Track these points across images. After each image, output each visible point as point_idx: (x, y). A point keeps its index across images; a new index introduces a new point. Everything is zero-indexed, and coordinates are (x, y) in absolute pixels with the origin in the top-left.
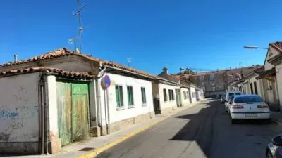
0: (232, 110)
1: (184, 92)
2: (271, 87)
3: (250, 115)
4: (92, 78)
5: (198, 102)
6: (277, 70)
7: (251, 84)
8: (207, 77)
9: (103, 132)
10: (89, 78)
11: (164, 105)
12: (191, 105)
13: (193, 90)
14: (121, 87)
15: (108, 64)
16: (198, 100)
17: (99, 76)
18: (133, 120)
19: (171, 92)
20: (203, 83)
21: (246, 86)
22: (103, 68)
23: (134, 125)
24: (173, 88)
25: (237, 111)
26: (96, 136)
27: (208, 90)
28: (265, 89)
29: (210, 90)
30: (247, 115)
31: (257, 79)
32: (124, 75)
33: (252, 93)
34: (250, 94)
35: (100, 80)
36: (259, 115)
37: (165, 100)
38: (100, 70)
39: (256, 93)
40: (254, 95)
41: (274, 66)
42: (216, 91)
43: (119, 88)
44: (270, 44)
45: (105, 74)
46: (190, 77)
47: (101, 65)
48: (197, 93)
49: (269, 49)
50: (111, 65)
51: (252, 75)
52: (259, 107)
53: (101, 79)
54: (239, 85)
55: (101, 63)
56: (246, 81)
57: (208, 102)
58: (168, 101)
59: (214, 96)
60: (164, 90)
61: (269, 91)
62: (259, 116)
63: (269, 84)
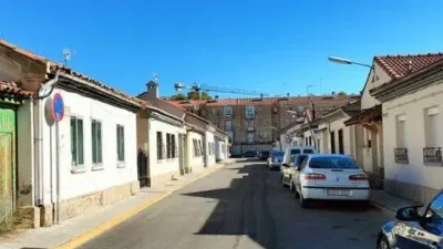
0: (304, 182)
1: (195, 141)
2: (370, 142)
3: (335, 192)
4: (28, 98)
5: (220, 166)
6: (384, 111)
7: (332, 134)
8: (238, 111)
9: (46, 218)
10: (19, 97)
11: (157, 168)
12: (206, 172)
13: (210, 137)
14: (81, 122)
15: (63, 69)
16: (218, 161)
17: (41, 94)
18: (100, 198)
19: (170, 138)
20: (229, 124)
21: (320, 136)
22: (51, 76)
23: (103, 209)
24: (174, 130)
25: (313, 183)
26: (33, 227)
27: (238, 139)
28: (359, 146)
29: (244, 140)
30: (331, 192)
31: (347, 123)
32: (87, 95)
33: (333, 152)
34: (330, 154)
35: (42, 103)
36: (351, 192)
37: (160, 156)
38: (45, 81)
39: (342, 151)
40: (337, 154)
41: (378, 103)
42: (256, 143)
43: (76, 124)
44: (375, 58)
45: (56, 91)
46: (203, 107)
47: (48, 71)
48: (217, 146)
49: (373, 68)
50: (68, 72)
51: (336, 116)
52: (351, 178)
53: (45, 100)
54: (307, 134)
55: (49, 65)
56: (321, 127)
57: (242, 165)
58: (164, 161)
59: (250, 155)
60: (159, 134)
61: (365, 150)
62: (352, 194)
63: (367, 135)
